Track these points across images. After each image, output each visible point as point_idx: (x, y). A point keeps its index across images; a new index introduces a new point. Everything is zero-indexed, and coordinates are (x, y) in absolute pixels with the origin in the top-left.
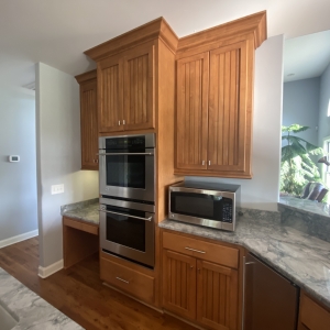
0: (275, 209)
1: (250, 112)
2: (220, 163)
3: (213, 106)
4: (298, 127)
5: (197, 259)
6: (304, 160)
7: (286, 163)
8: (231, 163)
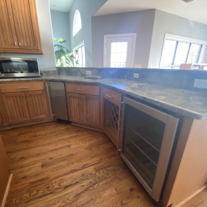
0: (55, 70)
1: (37, 18)
2: (26, 45)
3: (15, 9)
4: (62, 40)
5: (25, 92)
6: (67, 59)
7: (59, 60)
8: (32, 45)
